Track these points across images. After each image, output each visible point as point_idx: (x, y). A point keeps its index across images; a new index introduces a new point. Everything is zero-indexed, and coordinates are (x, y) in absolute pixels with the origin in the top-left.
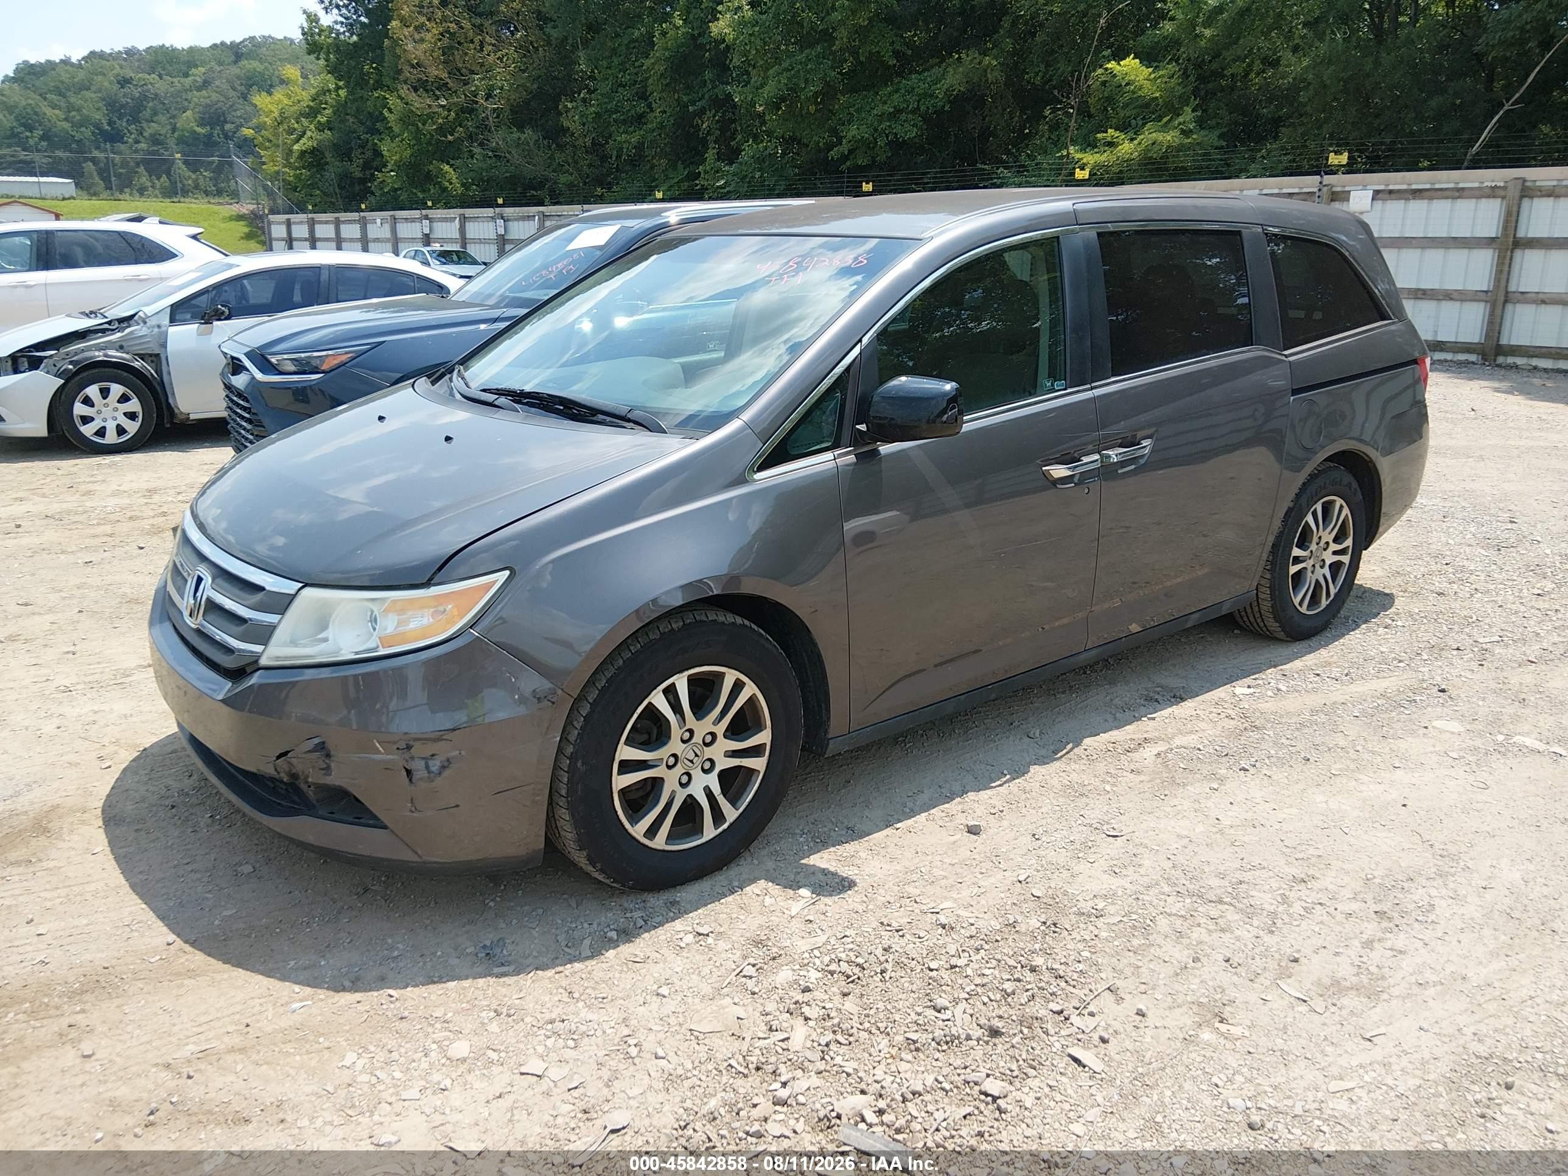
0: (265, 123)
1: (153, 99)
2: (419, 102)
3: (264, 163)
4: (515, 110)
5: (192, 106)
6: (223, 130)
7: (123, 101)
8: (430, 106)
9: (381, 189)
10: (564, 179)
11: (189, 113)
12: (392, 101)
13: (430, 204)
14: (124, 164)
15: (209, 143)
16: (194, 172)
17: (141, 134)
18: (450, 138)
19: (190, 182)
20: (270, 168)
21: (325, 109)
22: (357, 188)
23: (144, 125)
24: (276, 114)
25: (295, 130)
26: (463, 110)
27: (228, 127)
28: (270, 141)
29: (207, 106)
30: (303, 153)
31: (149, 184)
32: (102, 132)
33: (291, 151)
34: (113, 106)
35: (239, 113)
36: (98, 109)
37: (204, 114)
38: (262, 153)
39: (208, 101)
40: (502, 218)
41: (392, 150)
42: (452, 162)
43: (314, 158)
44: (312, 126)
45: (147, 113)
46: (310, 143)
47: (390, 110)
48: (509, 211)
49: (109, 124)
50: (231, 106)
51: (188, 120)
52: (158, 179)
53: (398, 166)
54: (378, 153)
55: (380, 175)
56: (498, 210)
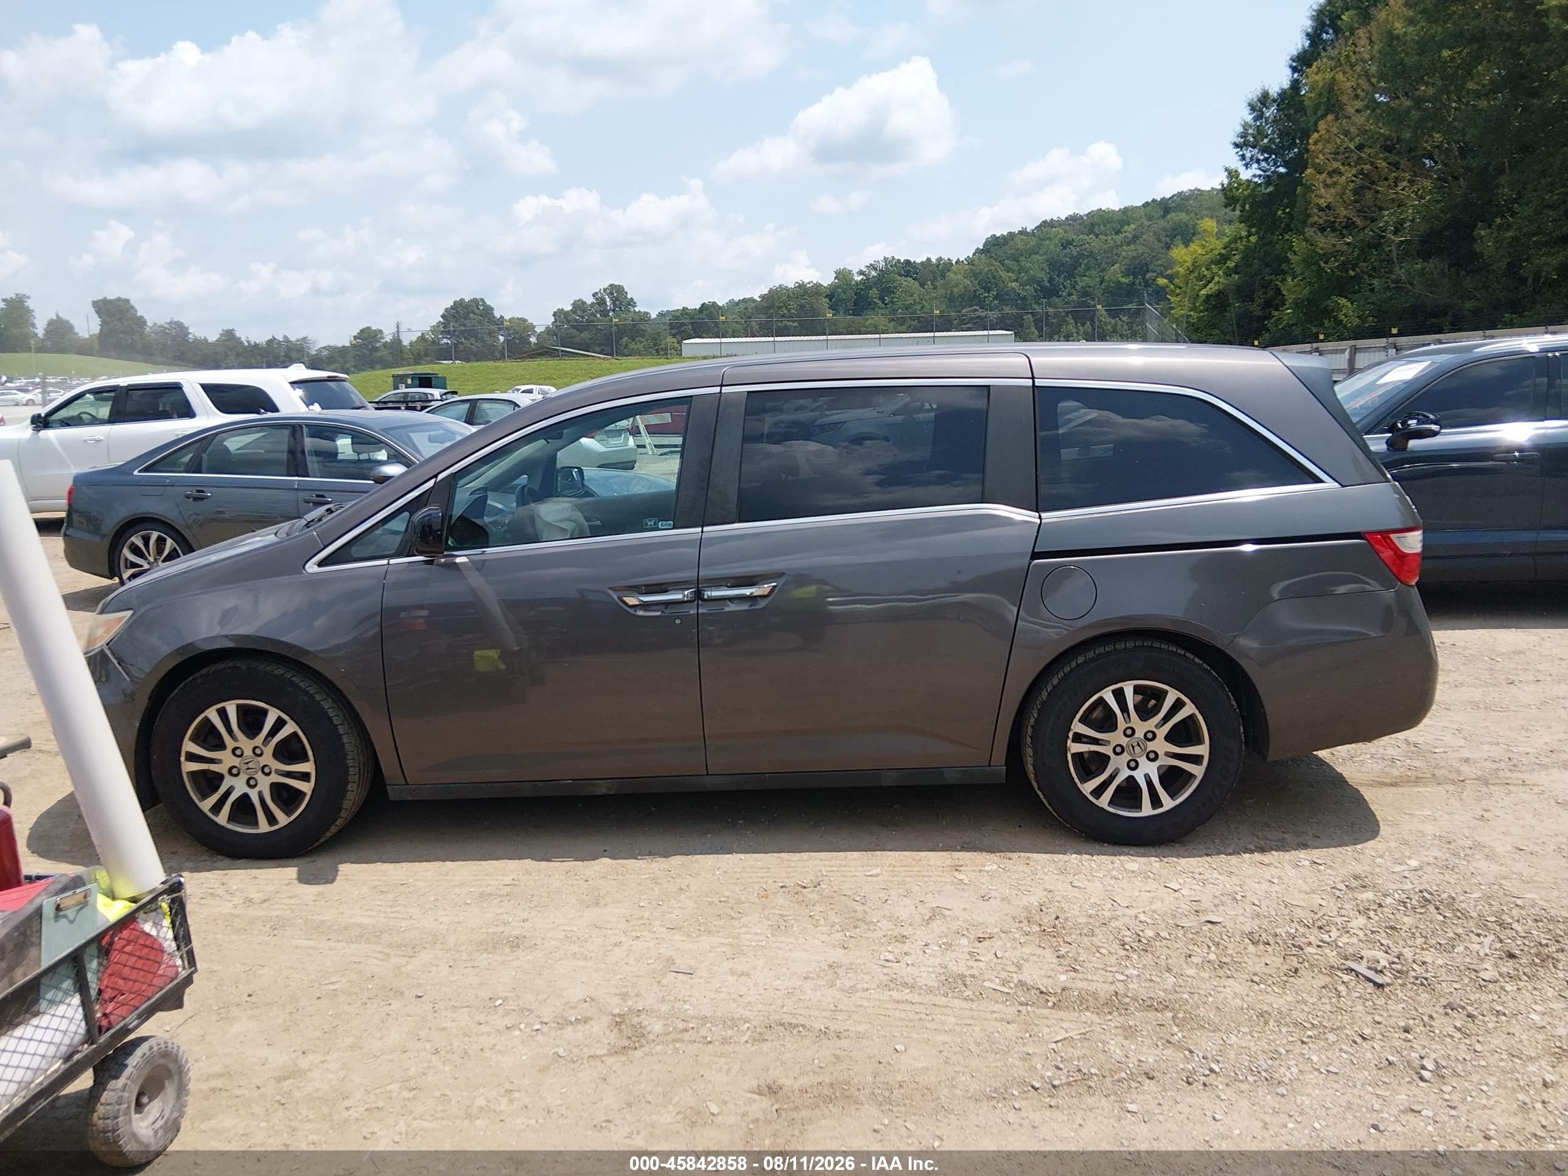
0: (1178, 272)
1: (1088, 257)
2: (1324, 242)
3: (1172, 308)
4: (1424, 240)
5: (1120, 259)
6: (1144, 279)
7: (1064, 260)
8: (1334, 245)
9: (1277, 326)
10: (1469, 305)
11: (1117, 266)
12: (1298, 244)
13: (1321, 337)
14: (1056, 315)
15: (1130, 292)
16: (1114, 318)
17: (1074, 287)
18: (1352, 273)
19: (1109, 327)
20: (1177, 312)
21: (1235, 255)
22: (1255, 325)
23: (1078, 279)
24: (1189, 264)
25: (1204, 276)
26: (1370, 246)
27: (1148, 275)
28: (1180, 288)
29: (1134, 258)
30: (1208, 297)
31: (1074, 330)
32: (1043, 288)
33: (1198, 295)
34: (1054, 266)
35: (1160, 262)
36: (1042, 270)
37: (1130, 265)
38: (1172, 299)
39: (1135, 255)
40: (1395, 347)
41: (1292, 288)
42: (1349, 296)
43: (1218, 302)
44: (1221, 273)
45: (1081, 269)
46: (1217, 287)
47: (1295, 253)
48: (1403, 340)
49: (1049, 281)
50: (1154, 257)
51: (1115, 273)
52: (1083, 325)
53: (1296, 304)
54: (1278, 291)
55: (1276, 313)
56: (1391, 340)
